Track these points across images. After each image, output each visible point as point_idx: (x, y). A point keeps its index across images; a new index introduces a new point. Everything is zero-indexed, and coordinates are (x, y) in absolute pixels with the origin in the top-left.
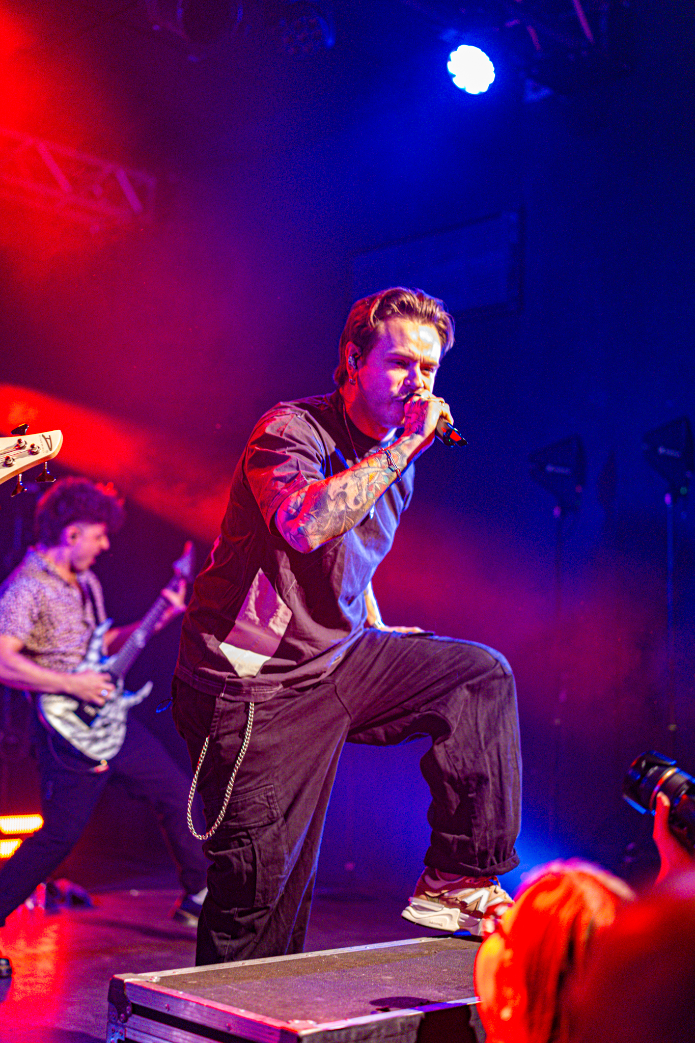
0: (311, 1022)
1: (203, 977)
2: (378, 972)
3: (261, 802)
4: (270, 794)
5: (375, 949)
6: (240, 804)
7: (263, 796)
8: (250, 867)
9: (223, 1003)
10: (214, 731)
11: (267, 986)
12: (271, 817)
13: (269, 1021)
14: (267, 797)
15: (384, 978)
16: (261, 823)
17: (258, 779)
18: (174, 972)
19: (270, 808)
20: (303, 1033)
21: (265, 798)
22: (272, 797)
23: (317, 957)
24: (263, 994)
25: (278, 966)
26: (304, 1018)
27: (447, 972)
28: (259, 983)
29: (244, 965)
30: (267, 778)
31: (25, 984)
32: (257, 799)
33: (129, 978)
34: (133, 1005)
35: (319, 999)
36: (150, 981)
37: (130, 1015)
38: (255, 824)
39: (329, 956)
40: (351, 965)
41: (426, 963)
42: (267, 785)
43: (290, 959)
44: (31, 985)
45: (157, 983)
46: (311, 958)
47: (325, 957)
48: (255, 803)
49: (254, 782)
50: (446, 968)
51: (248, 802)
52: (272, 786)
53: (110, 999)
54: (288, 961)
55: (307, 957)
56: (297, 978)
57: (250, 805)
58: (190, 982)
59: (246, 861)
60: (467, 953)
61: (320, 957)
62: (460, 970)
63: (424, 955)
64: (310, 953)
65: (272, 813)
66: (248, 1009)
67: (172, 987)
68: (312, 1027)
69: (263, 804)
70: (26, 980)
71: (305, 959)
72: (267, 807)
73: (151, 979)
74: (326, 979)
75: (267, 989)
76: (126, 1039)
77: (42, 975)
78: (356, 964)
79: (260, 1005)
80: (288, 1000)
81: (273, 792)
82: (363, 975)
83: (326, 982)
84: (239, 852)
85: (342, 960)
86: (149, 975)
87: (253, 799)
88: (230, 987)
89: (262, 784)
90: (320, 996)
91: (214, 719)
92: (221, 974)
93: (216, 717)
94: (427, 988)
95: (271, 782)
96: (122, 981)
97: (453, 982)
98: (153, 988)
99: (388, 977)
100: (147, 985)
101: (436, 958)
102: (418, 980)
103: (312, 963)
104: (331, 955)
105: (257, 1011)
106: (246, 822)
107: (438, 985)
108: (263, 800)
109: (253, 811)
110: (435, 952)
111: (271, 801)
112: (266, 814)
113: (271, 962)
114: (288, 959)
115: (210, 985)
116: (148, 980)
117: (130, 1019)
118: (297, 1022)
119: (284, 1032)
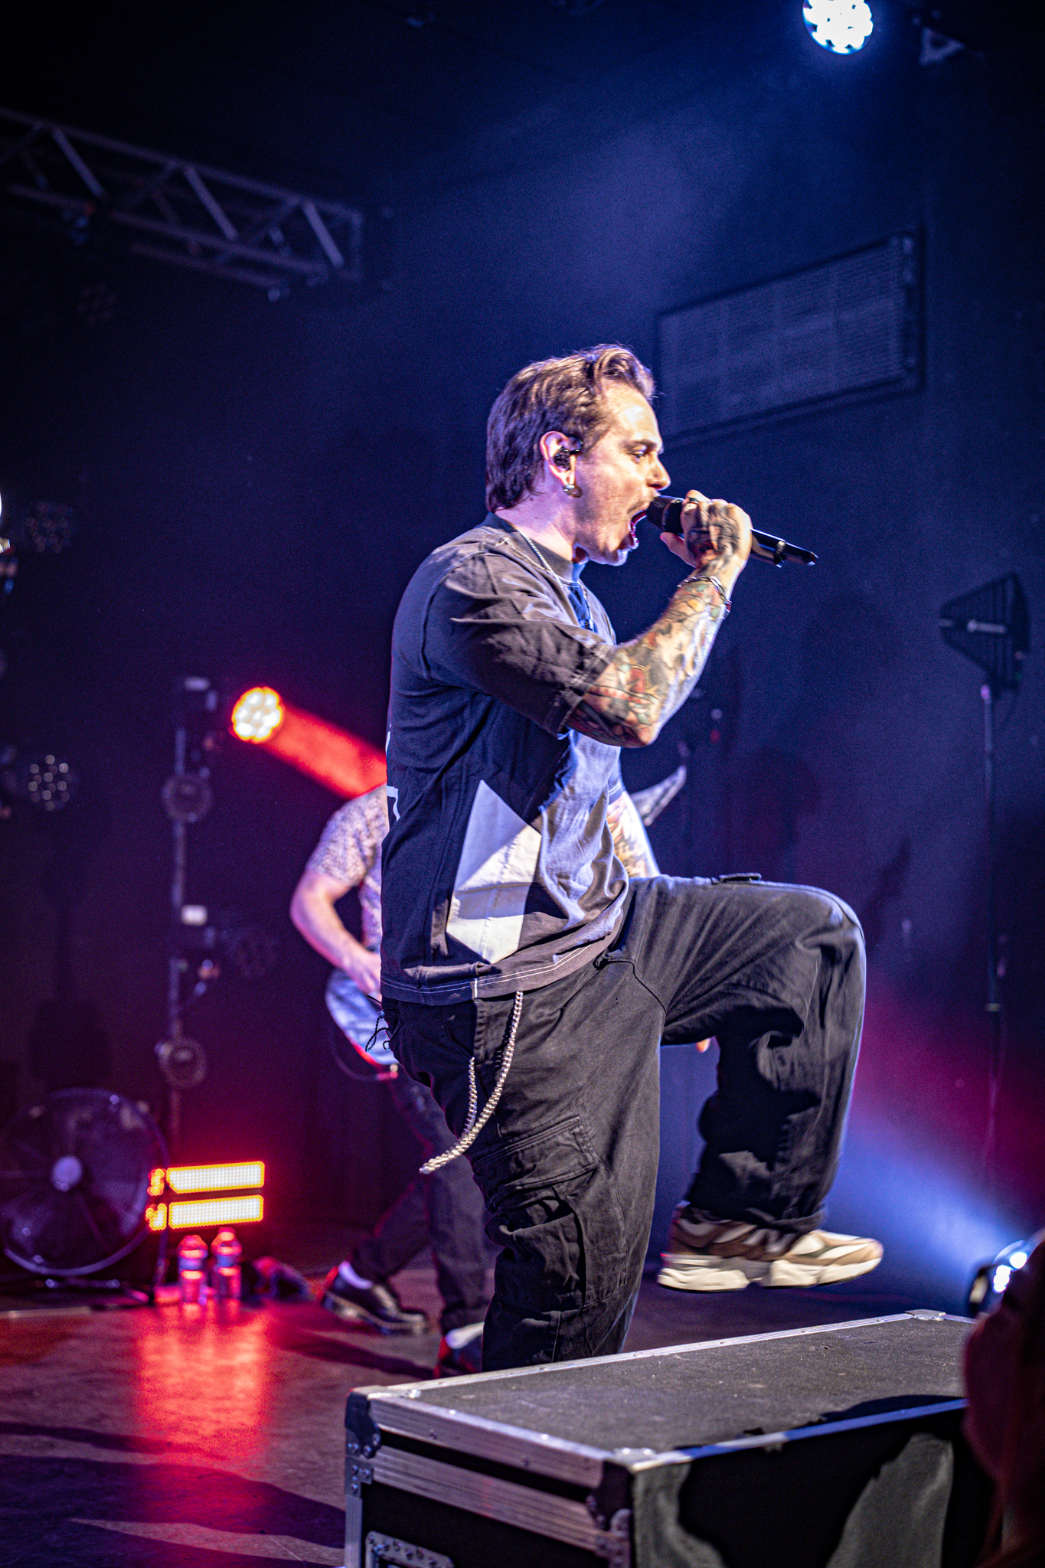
0: (647, 1452)
1: (484, 1389)
2: (742, 1379)
3: (568, 1142)
4: (577, 1130)
5: (736, 1346)
6: (536, 1149)
7: (567, 1134)
8: (574, 1248)
9: (514, 1424)
10: (478, 1048)
11: (578, 1401)
12: (584, 1163)
13: (586, 1451)
14: (574, 1134)
15: (752, 1386)
16: (572, 1175)
17: (558, 1108)
18: (440, 1383)
19: (581, 1151)
20: (638, 1467)
21: (571, 1137)
22: (580, 1134)
23: (650, 1357)
24: (574, 1412)
25: (593, 1371)
26: (637, 1445)
27: (845, 1376)
28: (566, 1396)
29: (542, 1371)
30: (569, 1107)
31: (218, 1410)
32: (560, 1139)
33: (374, 1393)
34: (383, 1433)
35: (657, 1418)
36: (405, 1396)
37: (378, 1448)
38: (563, 1177)
39: (667, 1356)
40: (701, 1369)
41: (813, 1365)
42: (570, 1117)
43: (609, 1361)
44: (227, 1411)
45: (416, 1399)
46: (641, 1359)
47: (661, 1357)
48: (558, 1144)
49: (551, 1115)
50: (844, 1371)
51: (548, 1143)
52: (578, 1118)
53: (348, 1424)
54: (608, 1365)
55: (635, 1358)
56: (623, 1389)
57: (550, 1148)
58: (464, 1397)
59: (568, 1240)
60: (875, 1349)
61: (654, 1358)
62: (865, 1373)
63: (809, 1352)
64: (638, 1352)
65: (586, 1159)
66: (553, 1433)
67: (440, 1405)
68: (648, 1459)
69: (570, 1145)
70: (219, 1405)
71: (633, 1361)
72: (576, 1150)
73: (407, 1394)
74: (665, 1390)
75: (580, 1404)
76: (374, 1482)
77: (241, 1396)
78: (708, 1367)
79: (571, 1428)
80: (612, 1421)
81: (581, 1127)
82: (721, 1382)
83: (665, 1393)
84: (555, 1228)
85: (688, 1362)
86: (403, 1387)
87: (555, 1140)
88: (523, 1402)
89: (563, 1117)
90: (659, 1414)
91: (478, 1029)
92: (509, 1385)
93: (481, 1024)
94: (818, 1400)
95: (577, 1113)
96: (364, 1397)
97: (855, 1391)
98: (411, 1405)
99: (759, 1386)
100: (402, 1403)
101: (828, 1356)
102: (803, 1388)
103: (642, 1367)
104: (671, 1355)
105: (567, 1436)
106: (550, 1175)
107: (833, 1396)
108: (568, 1139)
109: (560, 1157)
110: (826, 1348)
111: (581, 1140)
112: (576, 1161)
113: (582, 1366)
114: (606, 1362)
115: (496, 1402)
116: (403, 1394)
117: (379, 1454)
118: (626, 1451)
119: (609, 1467)
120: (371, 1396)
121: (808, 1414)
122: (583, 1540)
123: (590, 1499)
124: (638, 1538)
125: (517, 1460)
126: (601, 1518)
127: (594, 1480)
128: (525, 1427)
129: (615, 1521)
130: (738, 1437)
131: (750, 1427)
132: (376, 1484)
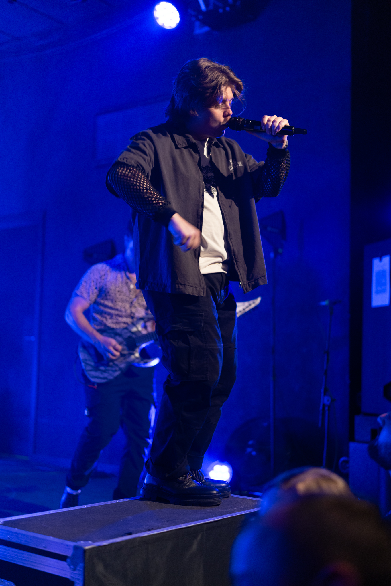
0: (90, 542)
1: (28, 520)
2: (124, 514)
5: (121, 502)
9: (40, 533)
11: (64, 524)
13: (67, 543)
15: (127, 517)
18: (11, 518)
20: (86, 548)
24: (62, 528)
25: (69, 513)
26: (86, 540)
28: (59, 522)
29: (50, 513)
35: (93, 530)
40: (109, 511)
41: (149, 509)
45: (1, 525)
46: (87, 508)
47: (94, 507)
50: (160, 511)
56: (80, 519)
58: (21, 523)
61: (91, 507)
66: (54, 536)
67: (12, 527)
68: (90, 545)
71: (84, 508)
74: (96, 519)
78: (111, 510)
79: (61, 534)
80: (77, 531)
82: (116, 516)
85: (104, 508)
88: (43, 525)
90: (94, 528)
92: (38, 518)
94: (151, 522)
97: (165, 518)
99: (130, 517)
102: (146, 518)
103: (87, 511)
104: (97, 506)
105: (60, 537)
107: (157, 520)
115: (33, 525)
118: (82, 542)
119: (76, 548)
121: (148, 527)
122: (66, 575)
123: (68, 560)
124: (86, 573)
126: (72, 567)
127: (70, 553)
128: (44, 534)
129: (78, 568)
130: (123, 536)
131: (127, 532)
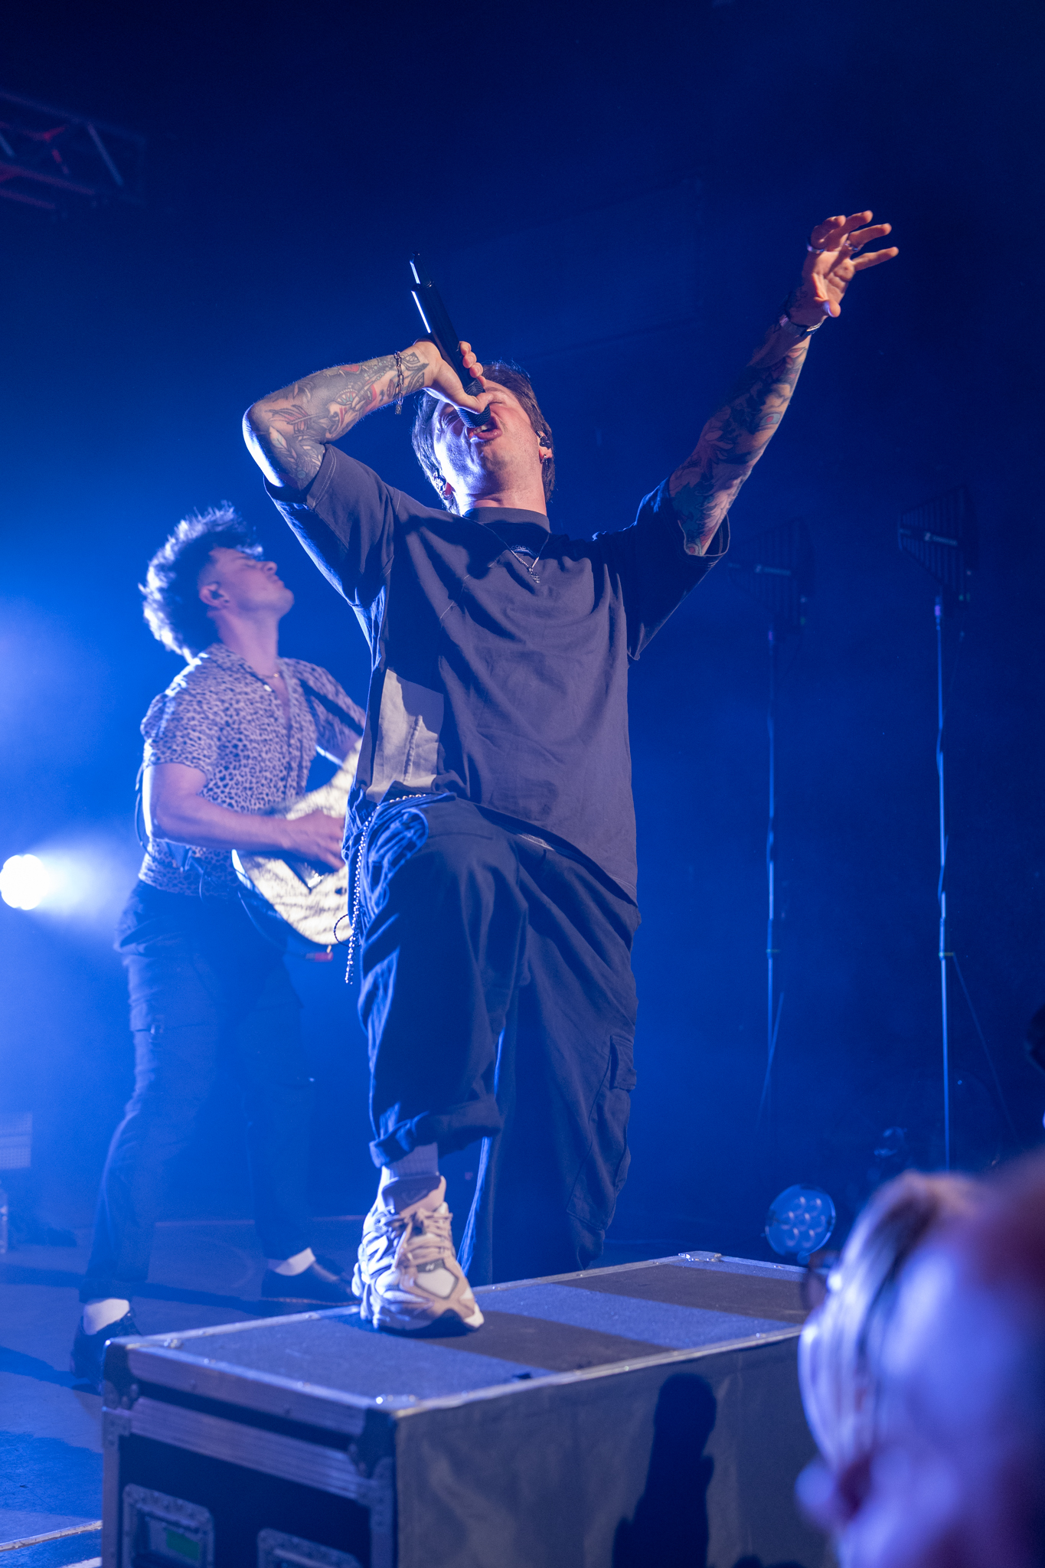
0: (412, 1398)
9: (277, 1373)
13: (348, 1398)
18: (207, 1331)
20: (401, 1413)
26: (402, 1392)
33: (132, 1343)
34: (141, 1382)
35: (424, 1365)
36: (163, 1345)
37: (136, 1398)
45: (176, 1349)
58: (226, 1346)
68: (413, 1405)
73: (166, 1343)
79: (334, 1375)
86: (163, 1337)
92: (274, 1332)
96: (123, 1348)
98: (171, 1355)
100: (161, 1353)
105: (329, 1383)
117: (137, 1405)
118: (389, 1397)
119: (373, 1414)
120: (130, 1346)
122: (344, 1489)
123: (353, 1448)
124: (400, 1485)
125: (277, 1409)
126: (364, 1466)
127: (356, 1427)
128: (287, 1375)
129: (378, 1470)
130: (505, 1382)
131: (518, 1372)
132: (132, 1435)
